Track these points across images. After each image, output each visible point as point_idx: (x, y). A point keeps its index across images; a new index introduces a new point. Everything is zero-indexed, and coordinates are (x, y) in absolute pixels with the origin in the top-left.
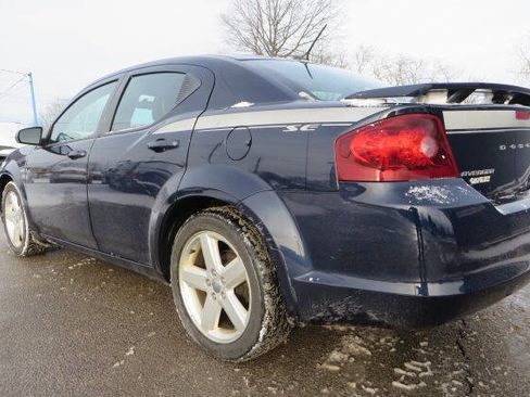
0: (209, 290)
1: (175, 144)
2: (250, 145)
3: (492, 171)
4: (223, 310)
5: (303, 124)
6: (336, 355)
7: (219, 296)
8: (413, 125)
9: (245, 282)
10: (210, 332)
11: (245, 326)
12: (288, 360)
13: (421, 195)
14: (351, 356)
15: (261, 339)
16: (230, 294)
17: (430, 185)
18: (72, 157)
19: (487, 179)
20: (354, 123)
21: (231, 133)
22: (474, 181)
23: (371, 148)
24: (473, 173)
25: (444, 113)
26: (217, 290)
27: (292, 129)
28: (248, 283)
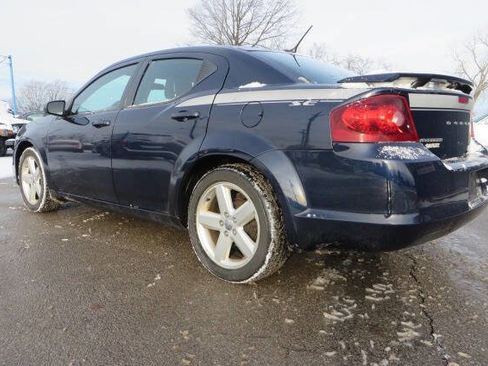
0: (222, 229)
1: (196, 115)
2: (262, 116)
3: (441, 140)
4: (234, 243)
5: (306, 100)
6: (320, 280)
7: (230, 233)
8: (388, 103)
9: (254, 220)
10: (222, 262)
11: (253, 253)
12: (283, 283)
13: (393, 152)
14: (331, 281)
15: (267, 262)
16: (240, 230)
17: (399, 145)
18: (98, 126)
19: (437, 145)
20: (345, 100)
21: (246, 107)
22: (429, 146)
23: (357, 118)
24: (428, 140)
25: (410, 95)
26: (229, 228)
27: (297, 104)
28: (258, 220)
